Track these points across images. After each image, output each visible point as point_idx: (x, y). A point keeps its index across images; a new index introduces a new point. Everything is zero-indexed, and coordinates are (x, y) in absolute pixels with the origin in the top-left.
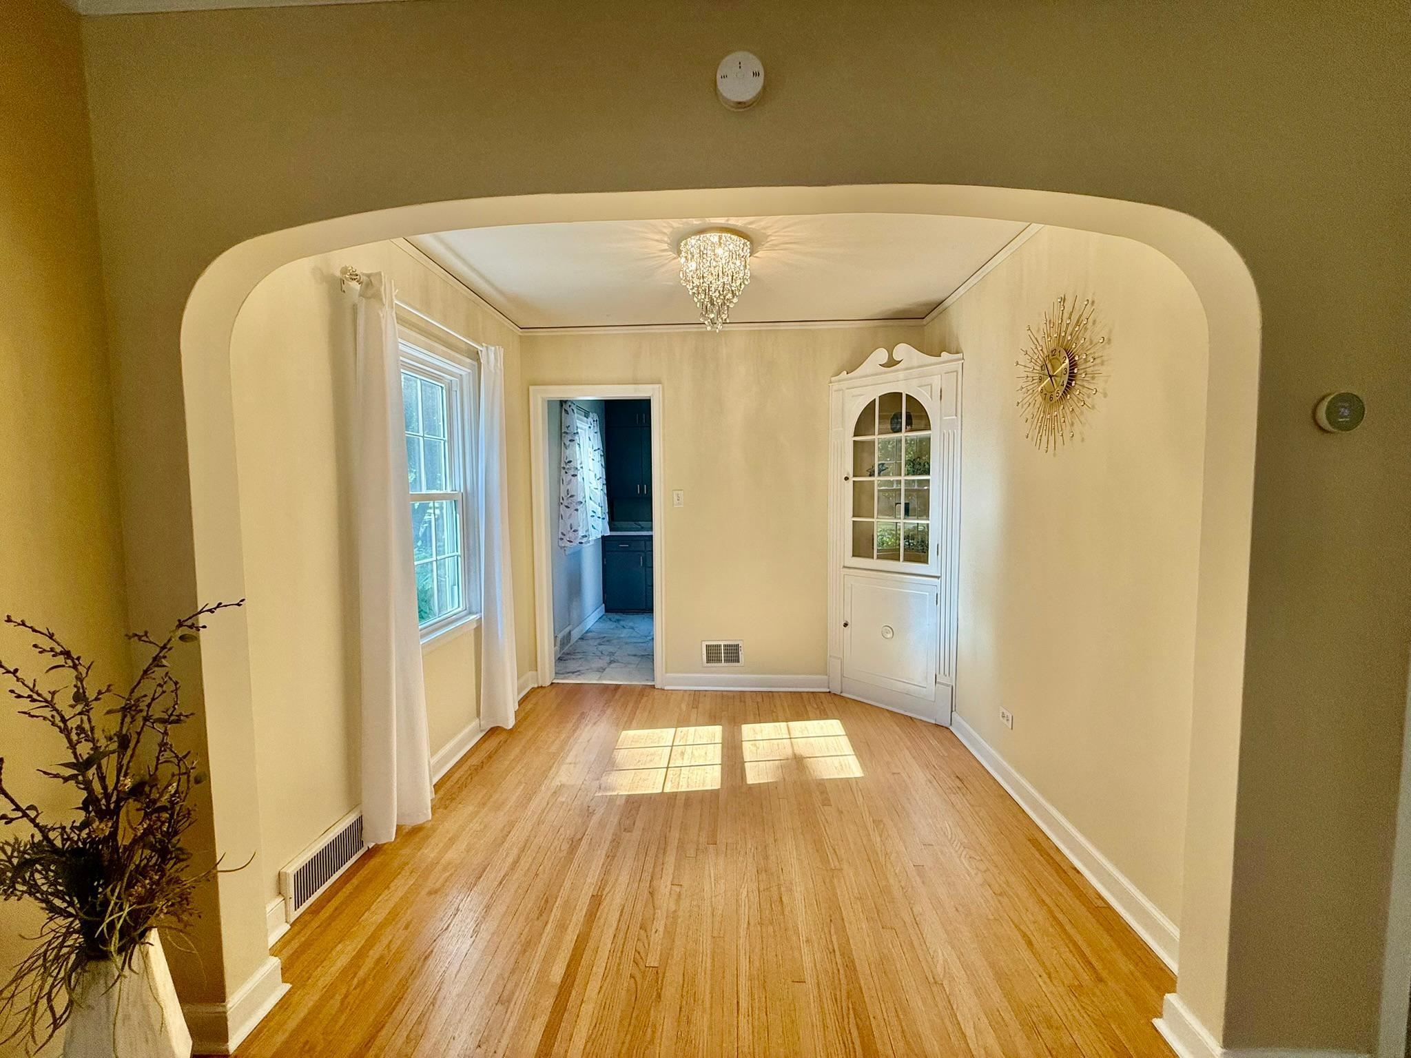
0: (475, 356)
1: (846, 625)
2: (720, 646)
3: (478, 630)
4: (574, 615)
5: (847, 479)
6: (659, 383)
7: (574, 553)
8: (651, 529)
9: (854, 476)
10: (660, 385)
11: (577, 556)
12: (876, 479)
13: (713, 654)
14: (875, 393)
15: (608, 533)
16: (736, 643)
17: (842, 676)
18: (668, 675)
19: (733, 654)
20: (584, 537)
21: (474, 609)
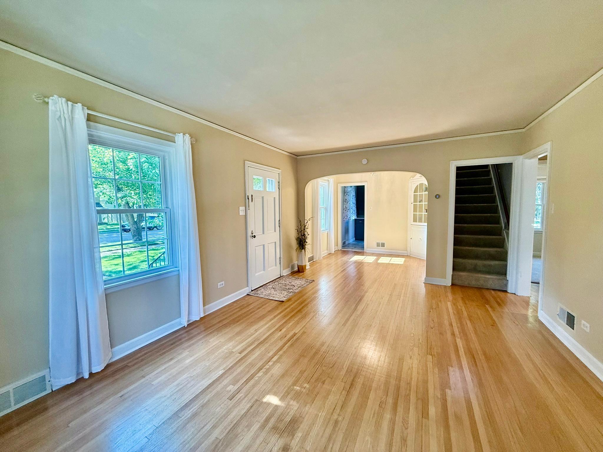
0: (328, 181)
1: (411, 239)
2: (380, 243)
3: (328, 233)
4: (347, 238)
5: (412, 203)
6: (367, 182)
7: (347, 222)
8: (364, 217)
9: (414, 203)
10: (367, 183)
11: (347, 223)
12: (418, 203)
13: (378, 245)
14: (418, 183)
15: (356, 218)
16: (384, 242)
17: (410, 251)
18: (367, 249)
19: (383, 245)
20: (349, 218)
21: (327, 229)
